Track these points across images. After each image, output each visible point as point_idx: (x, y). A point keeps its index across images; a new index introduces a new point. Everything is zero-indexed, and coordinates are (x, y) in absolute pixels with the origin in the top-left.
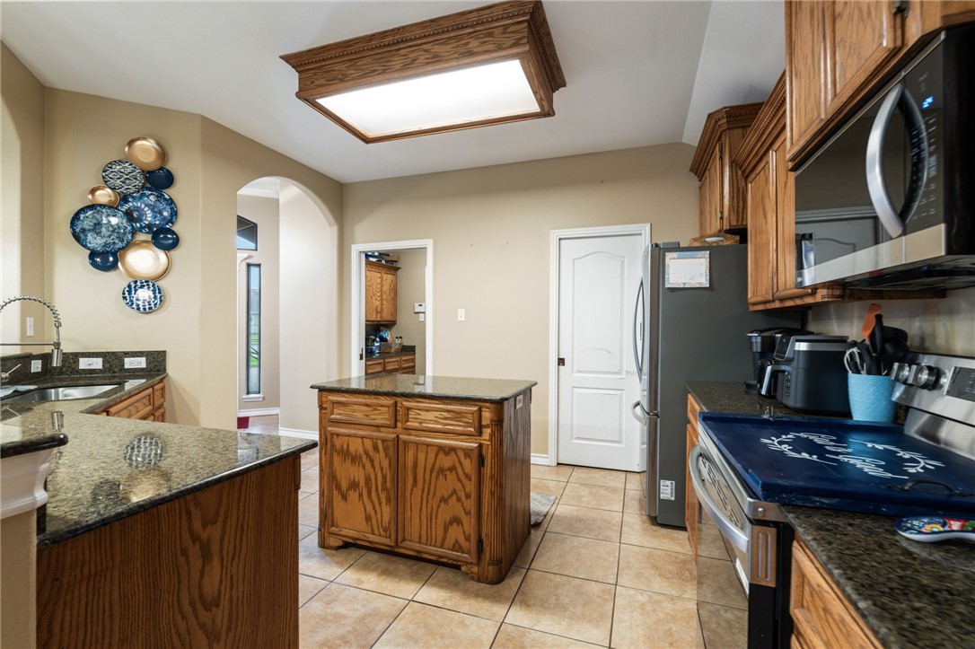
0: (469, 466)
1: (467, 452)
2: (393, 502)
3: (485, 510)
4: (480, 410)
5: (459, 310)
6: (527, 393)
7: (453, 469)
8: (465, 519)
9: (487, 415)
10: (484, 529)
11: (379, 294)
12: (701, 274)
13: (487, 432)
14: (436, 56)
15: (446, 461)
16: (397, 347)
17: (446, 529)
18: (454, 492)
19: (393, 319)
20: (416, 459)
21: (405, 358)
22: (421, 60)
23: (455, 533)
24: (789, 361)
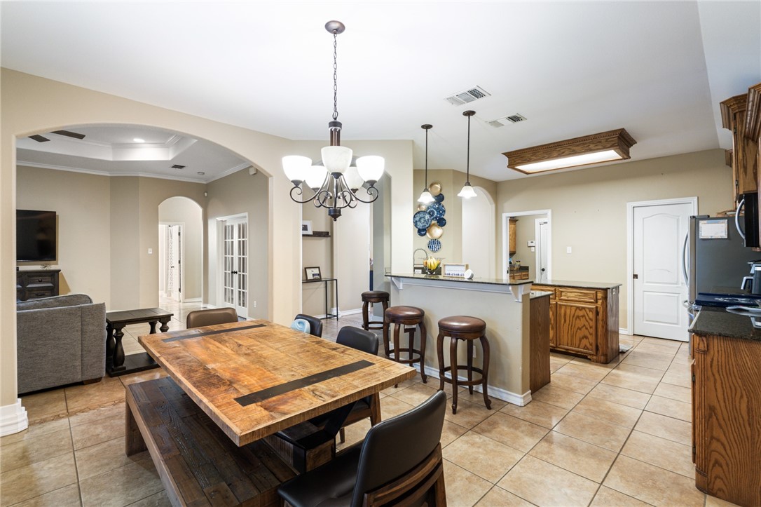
0: (591, 315)
1: (590, 310)
2: (555, 329)
3: (599, 333)
4: (597, 292)
5: (568, 248)
6: (617, 288)
7: (583, 316)
8: (590, 337)
9: (600, 295)
10: (599, 341)
12: (722, 232)
13: (600, 302)
14: (574, 151)
15: (580, 313)
16: (517, 267)
17: (580, 341)
18: (584, 325)
19: (515, 251)
20: (565, 312)
21: (524, 274)
22: (567, 152)
23: (585, 342)
24: (752, 275)
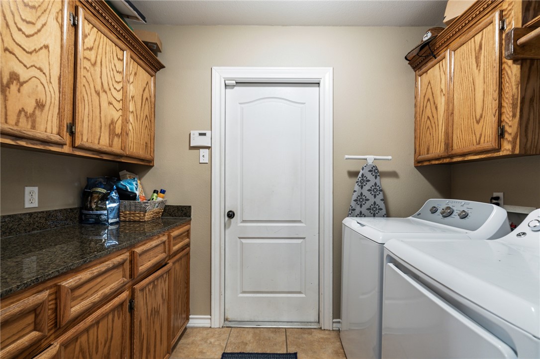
11: (119, 96)
16: (156, 209)
19: (148, 157)
21: (175, 233)
